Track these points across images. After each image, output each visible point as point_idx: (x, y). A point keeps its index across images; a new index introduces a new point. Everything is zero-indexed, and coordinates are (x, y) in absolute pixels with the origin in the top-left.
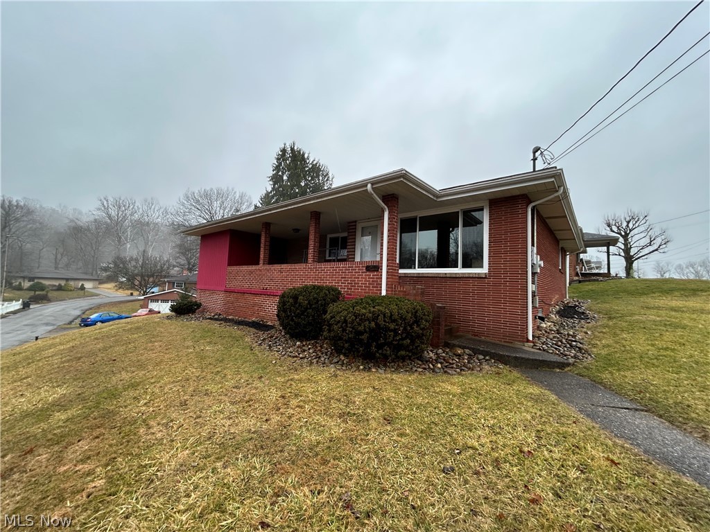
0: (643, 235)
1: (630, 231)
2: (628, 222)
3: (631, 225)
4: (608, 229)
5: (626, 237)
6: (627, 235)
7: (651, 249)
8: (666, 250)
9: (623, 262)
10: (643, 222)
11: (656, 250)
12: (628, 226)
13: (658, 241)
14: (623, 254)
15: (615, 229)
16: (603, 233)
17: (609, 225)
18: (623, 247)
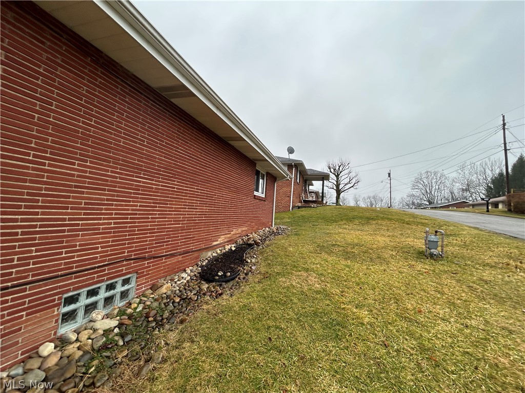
0: (347, 176)
1: (340, 173)
2: (340, 167)
3: (341, 169)
4: (329, 170)
5: (337, 176)
6: (338, 175)
7: (350, 185)
8: (357, 187)
9: (334, 194)
10: (347, 167)
11: (352, 187)
12: (339, 169)
13: (354, 181)
14: (335, 188)
15: (332, 170)
16: (326, 172)
17: (330, 168)
18: (335, 183)
